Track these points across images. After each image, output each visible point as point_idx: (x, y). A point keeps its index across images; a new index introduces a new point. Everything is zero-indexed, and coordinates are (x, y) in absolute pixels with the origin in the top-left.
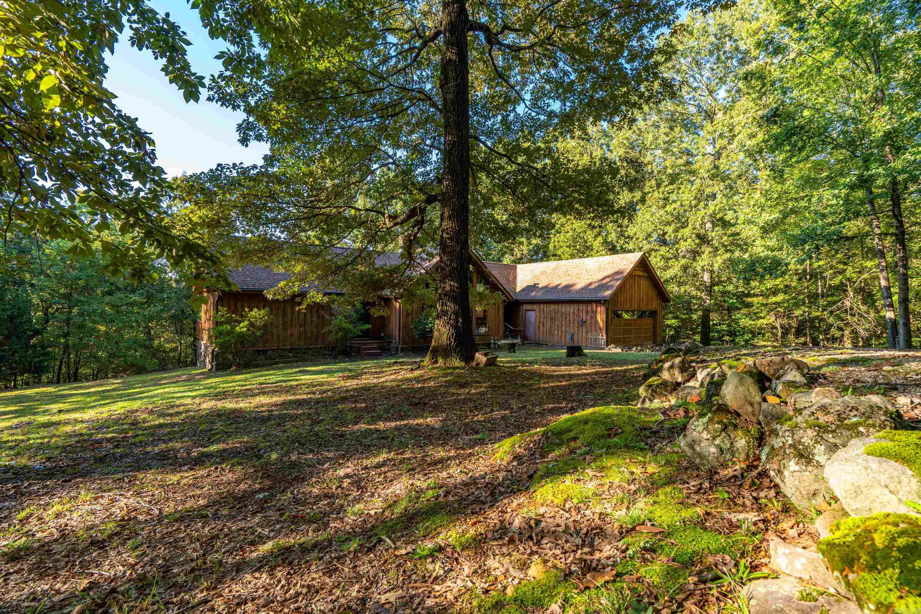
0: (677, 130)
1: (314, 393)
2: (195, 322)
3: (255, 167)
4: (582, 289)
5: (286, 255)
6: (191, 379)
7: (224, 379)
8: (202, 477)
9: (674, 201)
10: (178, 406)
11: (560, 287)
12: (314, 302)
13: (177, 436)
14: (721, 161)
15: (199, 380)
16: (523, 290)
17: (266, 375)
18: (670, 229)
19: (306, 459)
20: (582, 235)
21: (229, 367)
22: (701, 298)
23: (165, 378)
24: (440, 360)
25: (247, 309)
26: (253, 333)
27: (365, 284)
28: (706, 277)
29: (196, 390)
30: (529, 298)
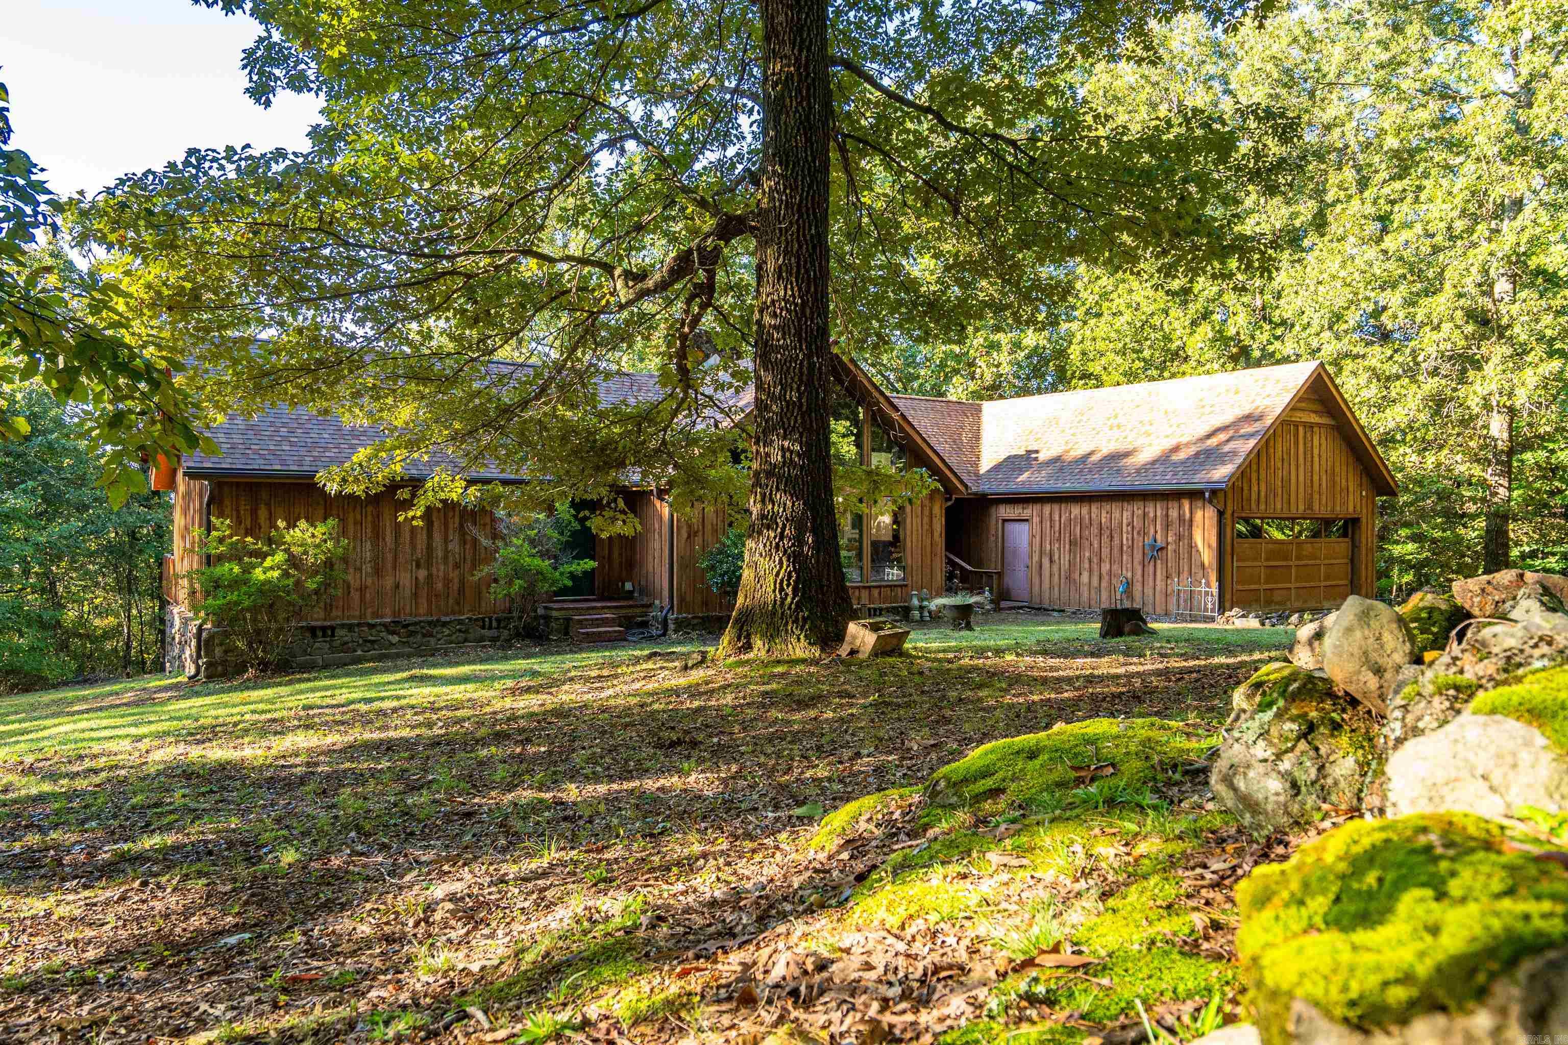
0: (1412, 30)
1: (430, 725)
2: (160, 562)
3: (280, 154)
4: (1154, 462)
5: (370, 381)
6: (145, 701)
7: (225, 698)
8: (107, 903)
9: (1408, 225)
10: (95, 756)
11: (1095, 458)
12: (444, 501)
13: (72, 818)
14: (1535, 110)
15: (163, 703)
16: (997, 468)
17: (327, 688)
18: (1394, 299)
19: (365, 866)
20: (1156, 321)
21: (241, 669)
22: (1483, 483)
23: (85, 699)
24: (758, 643)
25: (281, 524)
26: (298, 583)
27: (575, 452)
28: (1498, 427)
29: (150, 722)
30: (1012, 487)
